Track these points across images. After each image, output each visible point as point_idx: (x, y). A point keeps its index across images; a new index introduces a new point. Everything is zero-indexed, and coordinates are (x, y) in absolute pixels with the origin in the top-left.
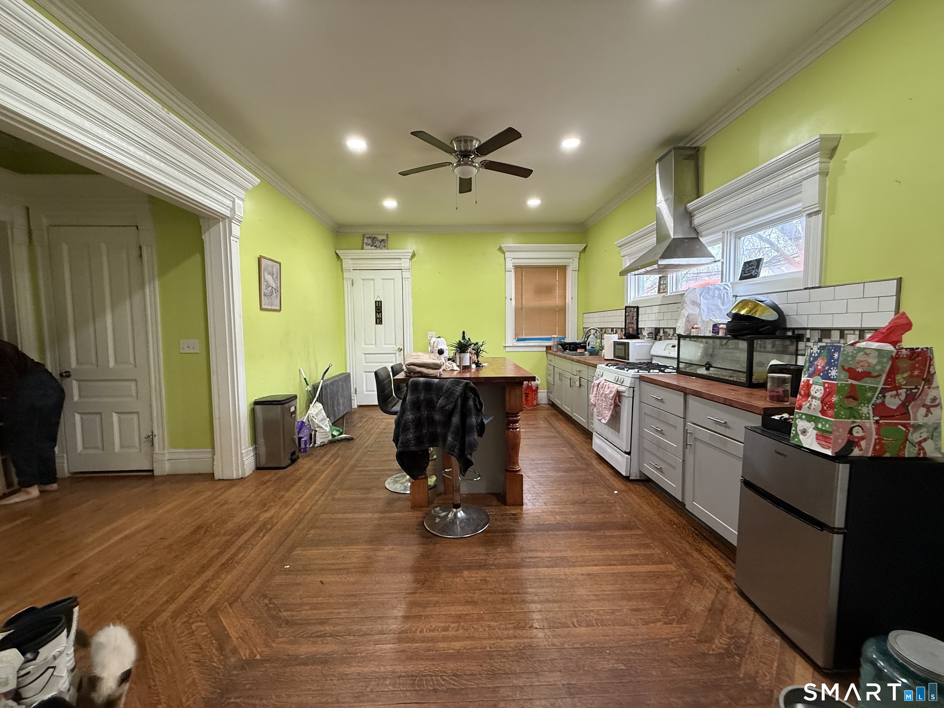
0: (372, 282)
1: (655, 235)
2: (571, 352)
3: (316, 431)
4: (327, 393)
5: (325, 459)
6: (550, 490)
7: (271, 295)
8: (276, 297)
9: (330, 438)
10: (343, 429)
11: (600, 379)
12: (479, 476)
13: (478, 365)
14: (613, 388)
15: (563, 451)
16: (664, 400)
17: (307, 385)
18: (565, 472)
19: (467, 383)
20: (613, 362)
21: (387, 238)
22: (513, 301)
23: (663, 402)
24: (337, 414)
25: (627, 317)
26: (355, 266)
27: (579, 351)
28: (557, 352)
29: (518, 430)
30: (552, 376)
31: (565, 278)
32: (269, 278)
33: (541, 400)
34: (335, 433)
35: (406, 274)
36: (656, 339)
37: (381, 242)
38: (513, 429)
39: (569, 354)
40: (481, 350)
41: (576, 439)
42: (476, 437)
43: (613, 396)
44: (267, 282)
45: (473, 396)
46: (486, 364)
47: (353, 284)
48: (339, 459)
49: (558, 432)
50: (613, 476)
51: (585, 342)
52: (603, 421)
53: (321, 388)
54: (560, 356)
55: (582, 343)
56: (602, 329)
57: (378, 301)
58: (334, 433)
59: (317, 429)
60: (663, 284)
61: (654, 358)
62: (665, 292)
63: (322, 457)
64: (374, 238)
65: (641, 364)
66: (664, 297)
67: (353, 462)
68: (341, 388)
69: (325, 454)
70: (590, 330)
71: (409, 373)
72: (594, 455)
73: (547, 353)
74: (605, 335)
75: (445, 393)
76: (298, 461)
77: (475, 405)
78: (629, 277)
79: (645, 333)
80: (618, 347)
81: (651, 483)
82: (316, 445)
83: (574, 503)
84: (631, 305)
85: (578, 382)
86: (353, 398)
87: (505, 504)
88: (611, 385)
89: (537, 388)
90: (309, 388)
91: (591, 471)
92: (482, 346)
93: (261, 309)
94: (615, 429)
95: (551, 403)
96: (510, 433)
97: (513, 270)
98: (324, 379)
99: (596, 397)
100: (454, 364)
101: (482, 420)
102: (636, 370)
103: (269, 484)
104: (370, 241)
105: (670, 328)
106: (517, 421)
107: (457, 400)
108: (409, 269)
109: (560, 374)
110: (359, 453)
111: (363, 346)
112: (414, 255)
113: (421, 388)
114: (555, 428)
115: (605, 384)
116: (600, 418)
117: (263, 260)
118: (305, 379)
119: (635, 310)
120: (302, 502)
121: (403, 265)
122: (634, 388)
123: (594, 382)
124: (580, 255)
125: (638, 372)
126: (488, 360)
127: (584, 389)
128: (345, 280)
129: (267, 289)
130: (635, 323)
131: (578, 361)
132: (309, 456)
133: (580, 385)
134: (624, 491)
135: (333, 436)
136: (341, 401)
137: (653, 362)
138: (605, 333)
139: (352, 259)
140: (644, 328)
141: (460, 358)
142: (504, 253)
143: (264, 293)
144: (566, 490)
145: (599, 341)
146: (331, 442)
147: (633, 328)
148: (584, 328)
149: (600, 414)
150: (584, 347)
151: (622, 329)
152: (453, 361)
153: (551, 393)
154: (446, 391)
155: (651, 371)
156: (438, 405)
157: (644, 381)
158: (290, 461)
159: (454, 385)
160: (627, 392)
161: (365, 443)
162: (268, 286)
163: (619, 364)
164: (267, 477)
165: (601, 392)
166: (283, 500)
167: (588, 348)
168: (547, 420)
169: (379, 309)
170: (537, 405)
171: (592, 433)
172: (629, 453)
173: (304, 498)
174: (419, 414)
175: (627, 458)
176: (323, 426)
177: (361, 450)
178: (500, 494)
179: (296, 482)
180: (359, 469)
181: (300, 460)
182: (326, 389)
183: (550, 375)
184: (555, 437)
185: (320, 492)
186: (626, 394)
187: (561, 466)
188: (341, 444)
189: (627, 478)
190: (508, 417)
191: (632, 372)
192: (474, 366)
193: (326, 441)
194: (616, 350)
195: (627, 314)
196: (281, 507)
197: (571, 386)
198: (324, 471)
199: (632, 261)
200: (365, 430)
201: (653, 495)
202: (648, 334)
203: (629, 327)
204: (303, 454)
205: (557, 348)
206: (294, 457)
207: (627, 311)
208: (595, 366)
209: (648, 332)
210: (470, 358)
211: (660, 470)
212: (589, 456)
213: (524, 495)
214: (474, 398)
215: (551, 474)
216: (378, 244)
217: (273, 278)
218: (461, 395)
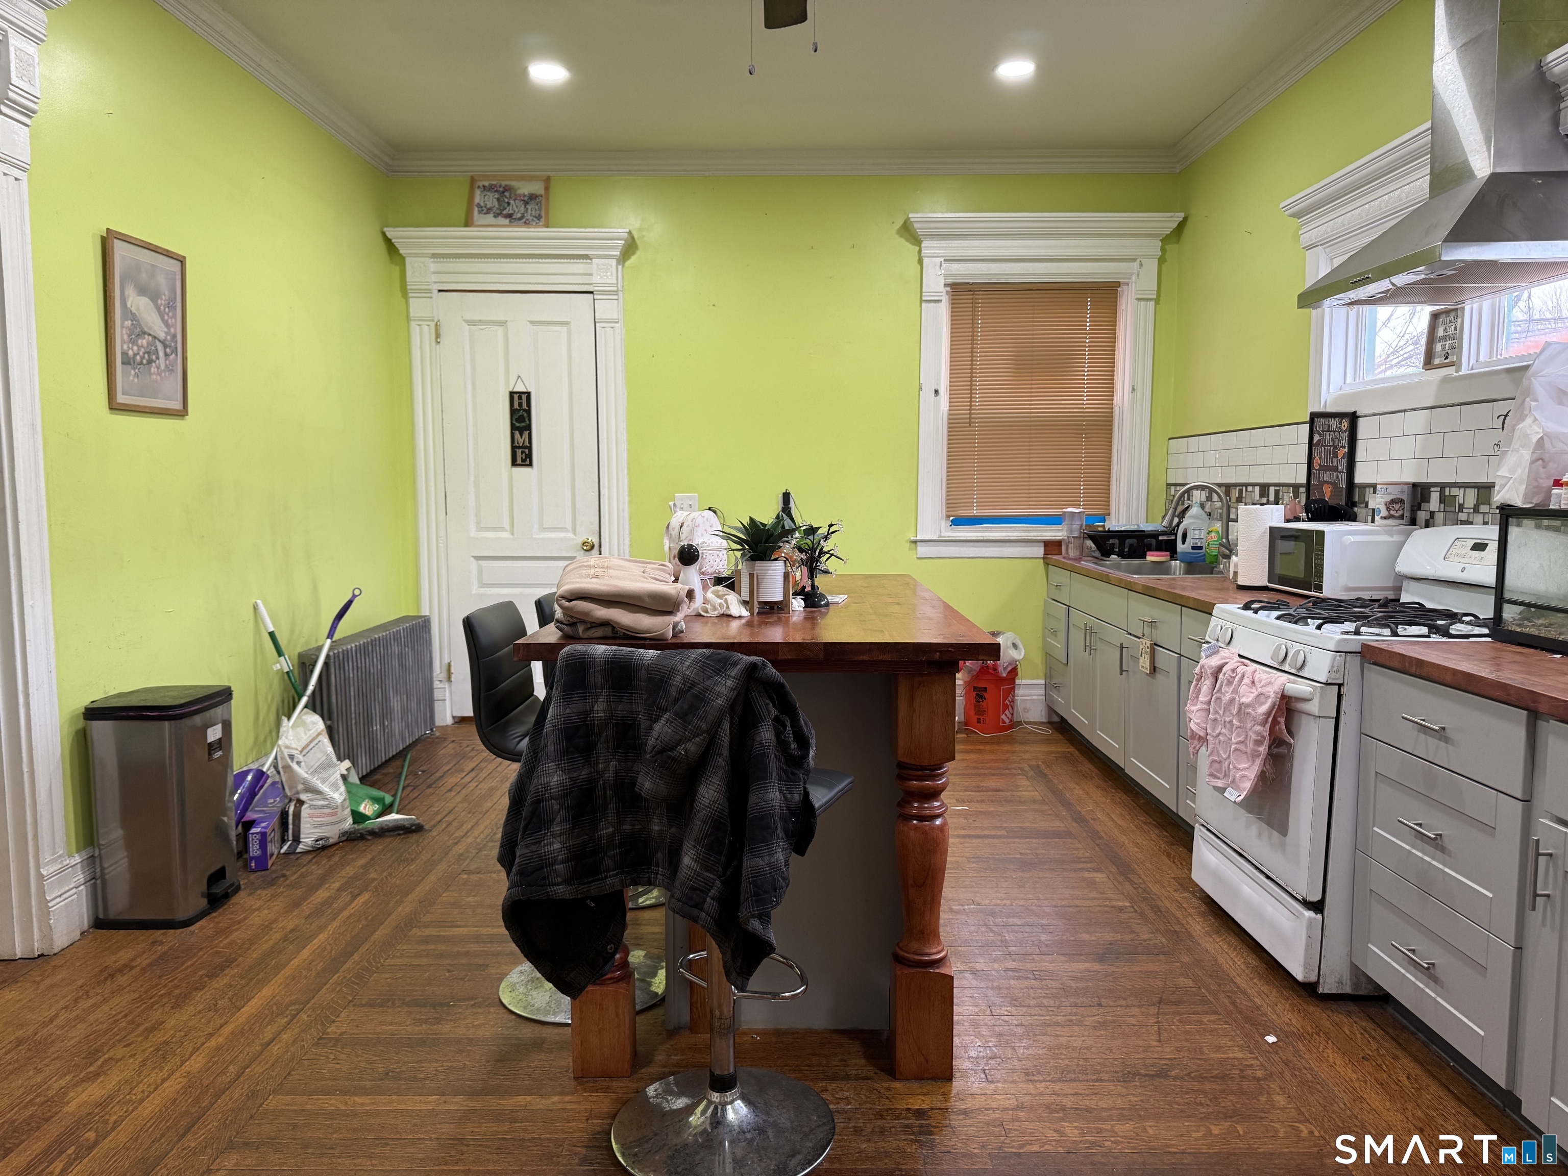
0: (500, 330)
1: (1427, 170)
2: (1124, 562)
3: (301, 803)
4: (346, 680)
5: (322, 894)
6: (1046, 1024)
7: (150, 362)
8: (170, 369)
9: (348, 824)
10: (394, 796)
11: (1224, 653)
12: (803, 980)
13: (812, 599)
14: (1270, 683)
15: (1091, 884)
16: (1449, 733)
17: (280, 653)
18: (1101, 958)
19: (753, 666)
20: (1264, 596)
21: (547, 189)
22: (944, 400)
23: (1447, 740)
24: (381, 746)
25: (1315, 450)
26: (445, 277)
27: (1151, 557)
28: (1079, 559)
29: (938, 822)
30: (1062, 635)
31: (1114, 323)
32: (140, 304)
33: (1026, 710)
34: (367, 808)
35: (607, 308)
36: (1413, 522)
37: (526, 203)
38: (923, 818)
39: (1117, 567)
40: (822, 553)
41: (1137, 845)
42: (780, 856)
43: (1268, 714)
44: (134, 318)
45: (774, 712)
46: (839, 599)
47: (438, 336)
48: (365, 897)
49: (1079, 819)
50: (1261, 977)
51: (1173, 531)
52: (1232, 795)
53: (326, 664)
54: (1087, 574)
55: (1164, 533)
56: (1228, 487)
57: (520, 393)
58: (361, 809)
59: (303, 797)
60: (1445, 338)
61: (1405, 584)
62: (1452, 364)
63: (313, 888)
64: (507, 189)
65: (1361, 602)
66: (1446, 380)
67: (405, 908)
68: (396, 663)
69: (322, 881)
70: (1188, 491)
71: (572, 625)
72: (1195, 902)
73: (1047, 564)
74: (1241, 507)
75: (676, 700)
76: (234, 900)
77: (782, 744)
78: (1327, 311)
79: (1377, 502)
80: (1283, 546)
81: (1390, 1009)
82: (301, 848)
83: (1127, 1076)
84: (1329, 409)
85: (1147, 657)
86: (437, 695)
87: (891, 1071)
88: (1263, 674)
89: (1014, 672)
90: (284, 665)
91: (1185, 959)
92: (826, 538)
93: (115, 407)
94: (1270, 824)
95: (1056, 719)
96: (912, 833)
97: (945, 299)
98: (336, 637)
99: (1208, 711)
100: (732, 597)
101: (806, 794)
102: (1350, 626)
103: (122, 980)
104: (491, 200)
105: (1465, 486)
106: (935, 794)
107: (718, 724)
108: (616, 293)
109: (1089, 631)
110: (432, 878)
111: (473, 533)
112: (630, 247)
113: (599, 679)
114: (1067, 804)
115: (1241, 669)
116: (1220, 783)
117: (118, 244)
118: (272, 635)
119: (1345, 424)
120: (219, 1048)
121: (596, 279)
122: (1340, 686)
123: (1202, 662)
124: (1163, 250)
125: (1357, 632)
126: (849, 583)
127: (1165, 683)
128: (413, 324)
129: (134, 342)
130: (1343, 466)
131: (1149, 592)
132: (272, 883)
133: (1154, 669)
134: (1300, 1037)
135: (358, 817)
136: (396, 704)
137: (1405, 598)
138: (1240, 500)
139: (434, 256)
140: (1374, 486)
141: (751, 576)
142: (916, 241)
143: (124, 354)
144: (1103, 1025)
145: (1218, 526)
146: (350, 839)
147: (1335, 485)
148: (1169, 485)
149: (1218, 768)
150: (1170, 547)
151: (1296, 487)
152: (732, 587)
153: (1056, 688)
154: (682, 693)
155: (1400, 629)
156: (651, 742)
157: (1375, 664)
158: (204, 902)
159: (709, 672)
160: (1316, 701)
161: (458, 841)
162: (138, 331)
163: (1287, 605)
164: (124, 956)
165: (1228, 697)
166: (158, 1037)
167: (1180, 547)
168: (1043, 775)
169: (521, 419)
170: (1013, 724)
171: (1193, 828)
172: (1318, 907)
173: (227, 1030)
174: (585, 772)
175: (1310, 921)
176: (324, 788)
177: (441, 867)
178: (875, 1033)
179: (211, 976)
180: (427, 932)
181: (242, 899)
182: (341, 667)
183: (1055, 633)
184: (1069, 834)
185: (281, 1014)
186: (1313, 707)
187: (1086, 937)
188: (379, 846)
189: (1309, 989)
190: (902, 778)
191: (1334, 633)
192: (797, 604)
193: (333, 833)
194: (1278, 558)
195: (1316, 438)
196: (143, 1064)
197: (1122, 671)
198: (310, 939)
199: (1337, 262)
200: (465, 799)
201: (1399, 1053)
202: (1390, 505)
203: (1323, 483)
204: (253, 876)
205: (1082, 548)
206: (218, 890)
207: (1317, 428)
208: (1206, 609)
209: (1389, 498)
210: (786, 576)
211: (1429, 972)
212: (1180, 906)
213: (956, 1040)
214: (776, 719)
215: (1051, 967)
216: (516, 207)
217: (158, 308)
218: (732, 706)
